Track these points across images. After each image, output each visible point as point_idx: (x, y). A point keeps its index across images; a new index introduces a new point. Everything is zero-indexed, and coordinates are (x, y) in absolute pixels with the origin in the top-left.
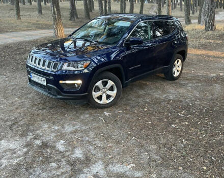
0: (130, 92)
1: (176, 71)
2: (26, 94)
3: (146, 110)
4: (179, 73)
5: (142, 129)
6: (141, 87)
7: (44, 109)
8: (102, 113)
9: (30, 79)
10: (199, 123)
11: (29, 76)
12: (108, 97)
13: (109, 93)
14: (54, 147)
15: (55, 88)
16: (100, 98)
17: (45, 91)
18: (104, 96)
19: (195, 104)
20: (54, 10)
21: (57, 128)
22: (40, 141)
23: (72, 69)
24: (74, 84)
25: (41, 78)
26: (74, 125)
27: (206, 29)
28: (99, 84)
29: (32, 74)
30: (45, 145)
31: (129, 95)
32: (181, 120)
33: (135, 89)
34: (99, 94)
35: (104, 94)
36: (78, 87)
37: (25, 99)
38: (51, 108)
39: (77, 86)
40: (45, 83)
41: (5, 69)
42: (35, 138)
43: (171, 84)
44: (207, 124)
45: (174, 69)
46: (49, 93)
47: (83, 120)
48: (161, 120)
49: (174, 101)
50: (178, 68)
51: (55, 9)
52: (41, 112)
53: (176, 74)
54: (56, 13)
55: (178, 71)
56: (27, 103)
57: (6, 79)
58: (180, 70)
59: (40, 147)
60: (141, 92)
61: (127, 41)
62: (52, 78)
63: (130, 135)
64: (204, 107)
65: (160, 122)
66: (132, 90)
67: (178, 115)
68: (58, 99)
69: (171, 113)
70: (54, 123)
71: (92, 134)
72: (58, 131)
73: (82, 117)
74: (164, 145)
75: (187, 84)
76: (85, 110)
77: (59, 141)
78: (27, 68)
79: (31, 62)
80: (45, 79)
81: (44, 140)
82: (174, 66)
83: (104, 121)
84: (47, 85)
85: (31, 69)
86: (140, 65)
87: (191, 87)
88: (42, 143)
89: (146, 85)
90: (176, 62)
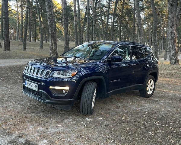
1: (149, 90)
2: (19, 101)
3: (124, 118)
4: (152, 91)
5: (120, 134)
9: (24, 87)
10: (175, 131)
11: (24, 84)
15: (45, 93)
17: (36, 97)
19: (168, 116)
21: (41, 129)
22: (24, 139)
23: (62, 76)
24: (62, 90)
25: (34, 84)
26: (58, 127)
29: (27, 82)
31: (108, 106)
32: (157, 128)
33: (114, 102)
36: (65, 92)
37: (18, 104)
38: (39, 112)
40: (36, 89)
42: (20, 137)
43: (145, 100)
45: (148, 88)
46: (39, 98)
47: (66, 123)
48: (138, 127)
49: (149, 113)
50: (151, 87)
51: (53, 42)
52: (30, 115)
53: (150, 92)
54: (53, 45)
55: (151, 90)
56: (19, 107)
58: (153, 89)
60: (120, 104)
61: (109, 58)
62: (43, 84)
63: (109, 138)
64: (177, 119)
65: (138, 129)
66: (111, 102)
67: (154, 124)
68: (47, 103)
69: (147, 122)
70: (40, 125)
71: (73, 136)
72: (43, 132)
73: (66, 121)
75: (160, 101)
76: (69, 115)
77: (42, 139)
78: (23, 76)
79: (27, 71)
80: (37, 85)
81: (28, 138)
82: (148, 85)
83: (85, 125)
84: (38, 90)
85: (26, 78)
86: (119, 80)
87: (163, 103)
88: (26, 141)
89: (123, 99)
90: (149, 82)
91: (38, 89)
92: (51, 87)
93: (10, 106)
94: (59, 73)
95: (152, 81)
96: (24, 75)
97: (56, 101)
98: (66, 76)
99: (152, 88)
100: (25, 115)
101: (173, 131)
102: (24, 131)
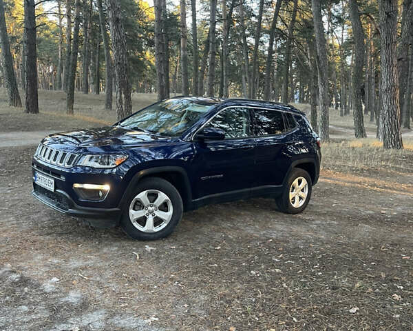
0: (207, 223)
1: (297, 199)
2: (30, 213)
3: (219, 248)
4: (303, 202)
5: (196, 273)
6: (228, 219)
7: (48, 234)
8: (143, 247)
9: (35, 185)
10: (300, 271)
11: (34, 178)
12: (158, 221)
13: (159, 214)
14: (38, 285)
15: (68, 196)
16: (142, 221)
17: (52, 203)
18: (150, 220)
19: (310, 247)
20: (121, 96)
21: (56, 261)
22: (18, 276)
23: (97, 165)
24: (97, 191)
25: (48, 179)
26: (86, 260)
27: (386, 146)
28: (142, 196)
29: (38, 174)
30: (24, 282)
31: (201, 227)
33: (217, 219)
34: (141, 213)
35: (150, 216)
36: (103, 196)
37: (26, 219)
38: (61, 234)
39: (101, 194)
40: (52, 188)
41: (14, 179)
42: (14, 272)
43: (283, 218)
44: (313, 274)
45: (291, 195)
46: (58, 205)
47: (105, 253)
48: (237, 263)
49: (275, 241)
50: (301, 193)
51: (123, 96)
52: (42, 238)
53: (298, 204)
54: (124, 102)
55: (301, 198)
56: (25, 225)
57: (9, 191)
58: (305, 197)
59: (14, 283)
60: (228, 225)
61: (201, 132)
62: (63, 178)
63: (172, 279)
64: (322, 252)
65: (234, 266)
67: (271, 259)
68: (69, 214)
69: (259, 256)
70: (55, 255)
71: (108, 274)
72: (57, 266)
73: (105, 250)
74: (223, 297)
75: (313, 220)
76: (115, 241)
77: (50, 278)
78: (33, 165)
79: (44, 156)
80: (53, 181)
81: (27, 274)
82: (293, 188)
83: (138, 257)
84: (55, 191)
85: (37, 167)
86: (222, 175)
87: (318, 226)
88: (21, 277)
89: (238, 215)
90: (296, 182)
91: (56, 188)
92: (77, 185)
93: (9, 221)
95: (304, 182)
96: (34, 162)
98: (108, 164)
99: (305, 195)
100: (34, 238)
102: (22, 264)
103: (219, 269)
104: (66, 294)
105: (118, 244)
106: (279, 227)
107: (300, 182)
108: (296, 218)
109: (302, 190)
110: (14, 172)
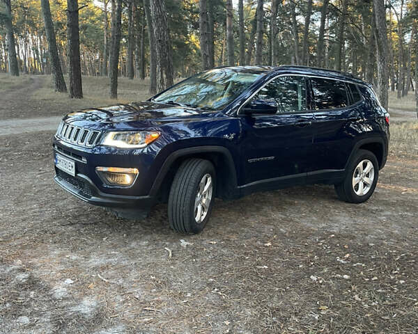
1: (361, 185)
2: (56, 200)
3: (269, 244)
4: (368, 189)
5: (241, 277)
6: (280, 207)
7: (71, 224)
8: (176, 240)
9: (57, 169)
10: (376, 278)
11: (55, 161)
14: (47, 289)
15: (91, 181)
17: (74, 189)
19: (382, 244)
21: (74, 257)
22: (27, 276)
25: (68, 161)
26: (109, 256)
29: (59, 157)
30: (32, 283)
31: (247, 218)
32: (338, 268)
33: (266, 209)
37: (50, 207)
38: (84, 225)
40: (73, 173)
42: (22, 270)
43: (345, 208)
44: (392, 282)
45: (355, 181)
46: (81, 193)
47: (132, 249)
48: (292, 265)
49: (337, 237)
50: (366, 179)
51: (165, 76)
52: (63, 229)
53: (362, 191)
55: (365, 184)
58: (370, 183)
59: (20, 285)
61: (248, 105)
62: (84, 160)
63: (210, 285)
64: (400, 252)
65: (289, 268)
66: (258, 209)
67: (335, 260)
69: (320, 256)
70: (74, 250)
72: (74, 264)
73: (133, 244)
74: (275, 312)
75: (381, 211)
76: (146, 234)
77: (63, 279)
79: (69, 138)
80: (73, 164)
81: (36, 273)
82: (357, 173)
83: (170, 255)
84: (76, 175)
85: (58, 148)
86: (273, 157)
87: (389, 217)
88: (30, 278)
89: (291, 204)
90: (360, 165)
91: (77, 172)
92: (100, 169)
93: (32, 209)
94: (116, 138)
95: (370, 165)
96: (56, 143)
97: (111, 198)
98: (137, 144)
99: (370, 180)
100: (54, 229)
101: (373, 277)
102: (35, 260)
103: (269, 273)
104: (78, 301)
105: (149, 237)
106: (342, 220)
107: (365, 165)
108: (359, 207)
109: (367, 176)
110: (48, 156)
